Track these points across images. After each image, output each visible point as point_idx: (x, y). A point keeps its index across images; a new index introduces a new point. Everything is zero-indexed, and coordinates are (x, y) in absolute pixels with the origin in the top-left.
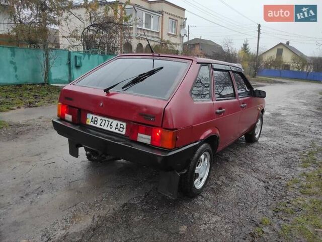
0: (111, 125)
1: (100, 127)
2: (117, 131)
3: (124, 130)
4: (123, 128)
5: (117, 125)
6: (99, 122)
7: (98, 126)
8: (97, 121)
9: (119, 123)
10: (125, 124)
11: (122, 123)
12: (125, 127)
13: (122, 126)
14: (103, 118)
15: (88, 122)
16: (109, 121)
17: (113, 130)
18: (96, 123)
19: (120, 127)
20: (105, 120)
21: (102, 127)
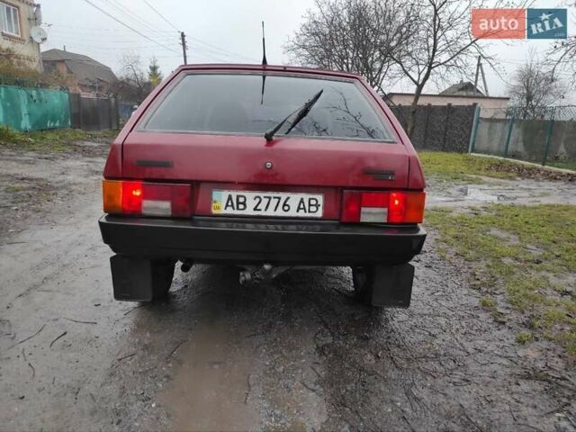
0: (285, 205)
1: (256, 213)
2: (302, 214)
3: (320, 208)
4: (317, 206)
5: (302, 201)
6: (251, 203)
7: (249, 211)
8: (244, 204)
9: (306, 197)
10: (320, 198)
11: (312, 197)
12: (321, 202)
13: (313, 202)
14: (262, 195)
15: (219, 208)
16: (279, 198)
17: (293, 213)
18: (241, 206)
19: (310, 205)
20: (270, 198)
21: (263, 213)
